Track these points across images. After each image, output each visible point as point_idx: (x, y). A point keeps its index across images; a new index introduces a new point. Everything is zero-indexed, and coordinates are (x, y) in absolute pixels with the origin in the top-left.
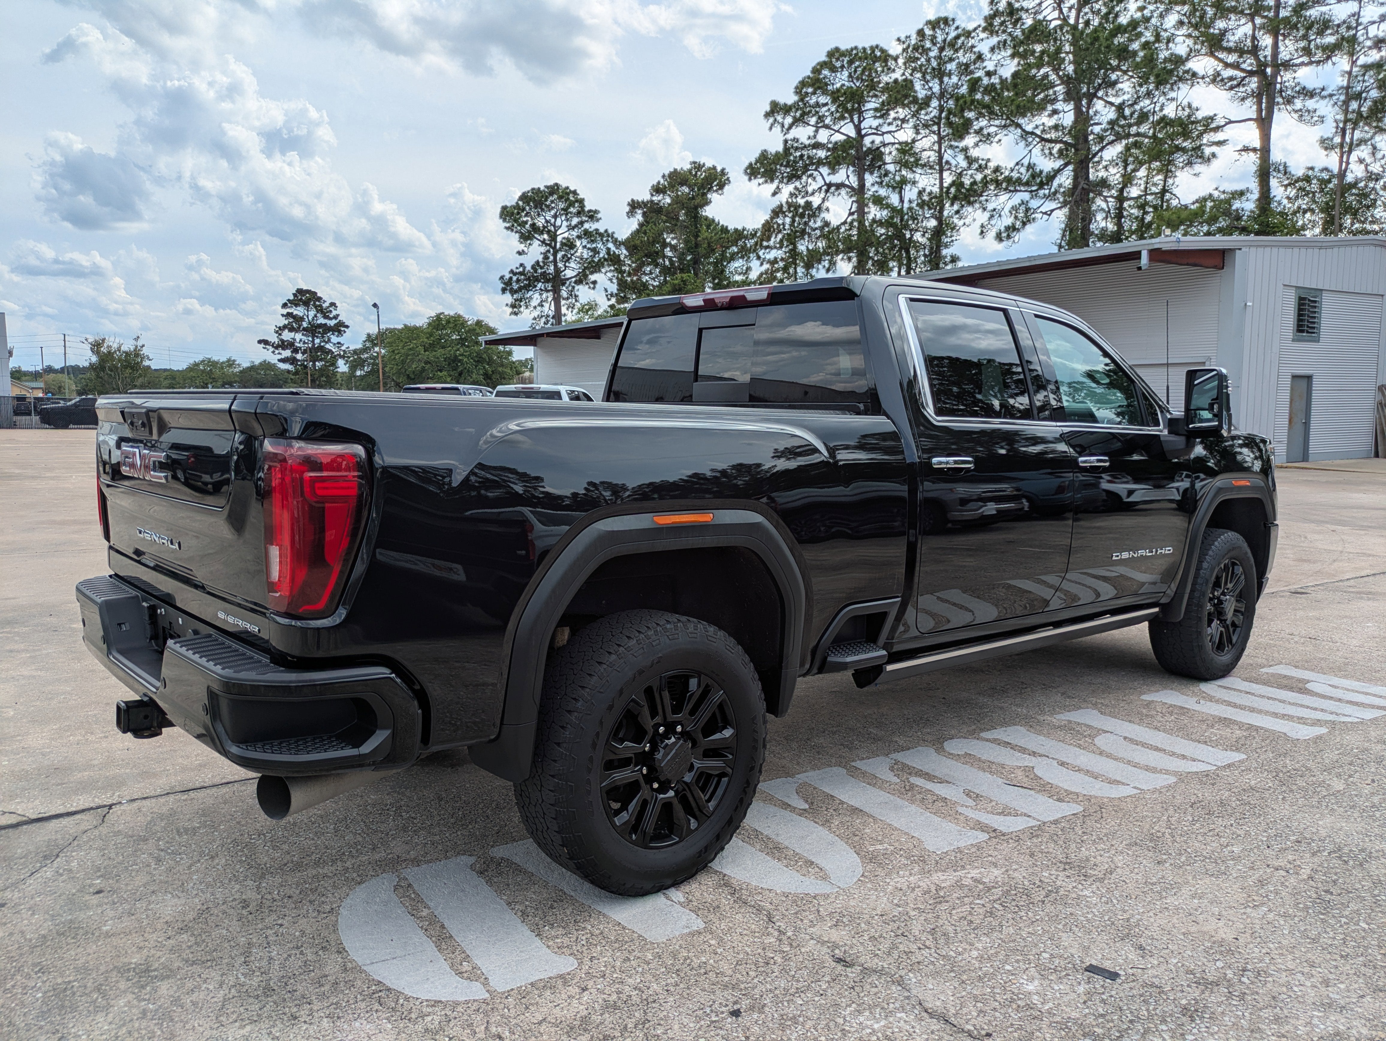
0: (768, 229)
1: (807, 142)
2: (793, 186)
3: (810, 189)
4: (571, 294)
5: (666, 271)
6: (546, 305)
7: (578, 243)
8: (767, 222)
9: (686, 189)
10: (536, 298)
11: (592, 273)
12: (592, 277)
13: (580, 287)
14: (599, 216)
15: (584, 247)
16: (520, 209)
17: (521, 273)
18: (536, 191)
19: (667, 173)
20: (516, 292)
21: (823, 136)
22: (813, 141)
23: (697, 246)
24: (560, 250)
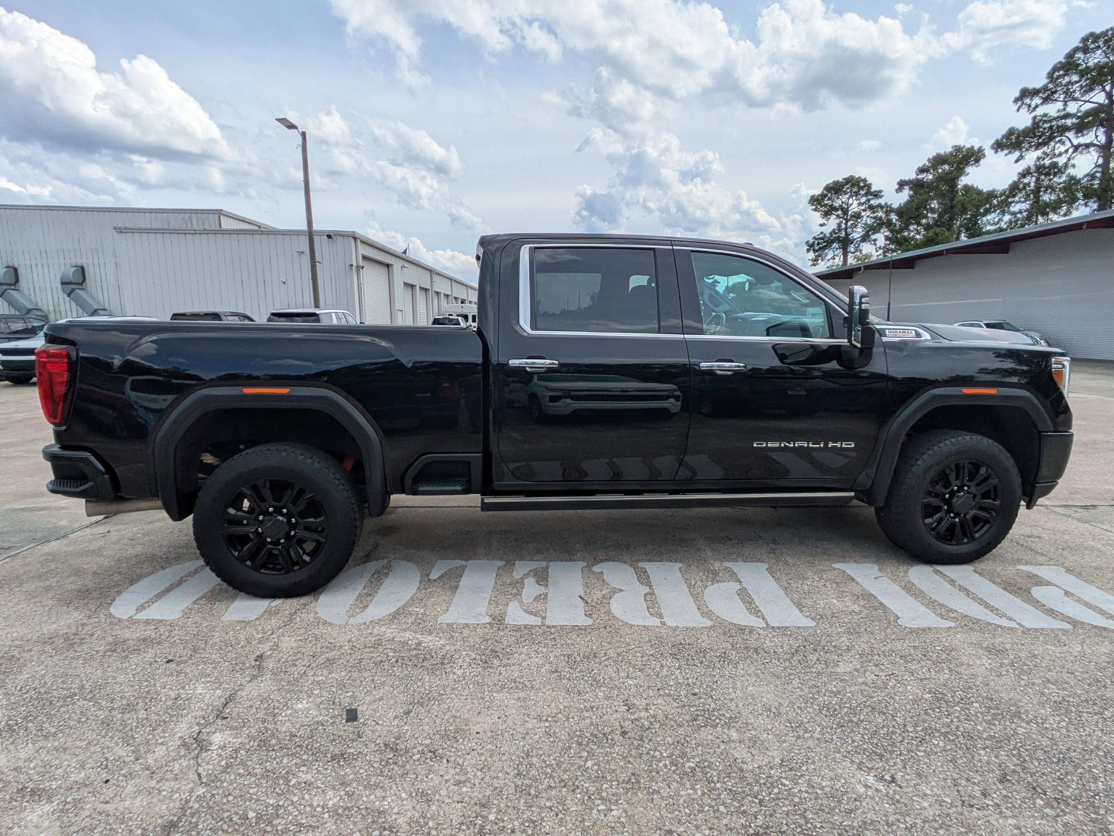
0: (1014, 188)
1: (1056, 115)
2: (1041, 151)
3: (1057, 152)
4: (857, 249)
5: (927, 227)
6: (837, 258)
7: (863, 214)
8: (1014, 182)
9: (946, 167)
10: (830, 254)
11: (873, 234)
12: (873, 237)
13: (864, 244)
14: (882, 194)
15: (868, 216)
16: (823, 196)
17: (821, 239)
18: (836, 183)
19: (931, 157)
20: (817, 251)
21: (1072, 108)
22: (1062, 114)
23: (952, 207)
24: (850, 220)
